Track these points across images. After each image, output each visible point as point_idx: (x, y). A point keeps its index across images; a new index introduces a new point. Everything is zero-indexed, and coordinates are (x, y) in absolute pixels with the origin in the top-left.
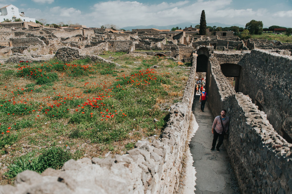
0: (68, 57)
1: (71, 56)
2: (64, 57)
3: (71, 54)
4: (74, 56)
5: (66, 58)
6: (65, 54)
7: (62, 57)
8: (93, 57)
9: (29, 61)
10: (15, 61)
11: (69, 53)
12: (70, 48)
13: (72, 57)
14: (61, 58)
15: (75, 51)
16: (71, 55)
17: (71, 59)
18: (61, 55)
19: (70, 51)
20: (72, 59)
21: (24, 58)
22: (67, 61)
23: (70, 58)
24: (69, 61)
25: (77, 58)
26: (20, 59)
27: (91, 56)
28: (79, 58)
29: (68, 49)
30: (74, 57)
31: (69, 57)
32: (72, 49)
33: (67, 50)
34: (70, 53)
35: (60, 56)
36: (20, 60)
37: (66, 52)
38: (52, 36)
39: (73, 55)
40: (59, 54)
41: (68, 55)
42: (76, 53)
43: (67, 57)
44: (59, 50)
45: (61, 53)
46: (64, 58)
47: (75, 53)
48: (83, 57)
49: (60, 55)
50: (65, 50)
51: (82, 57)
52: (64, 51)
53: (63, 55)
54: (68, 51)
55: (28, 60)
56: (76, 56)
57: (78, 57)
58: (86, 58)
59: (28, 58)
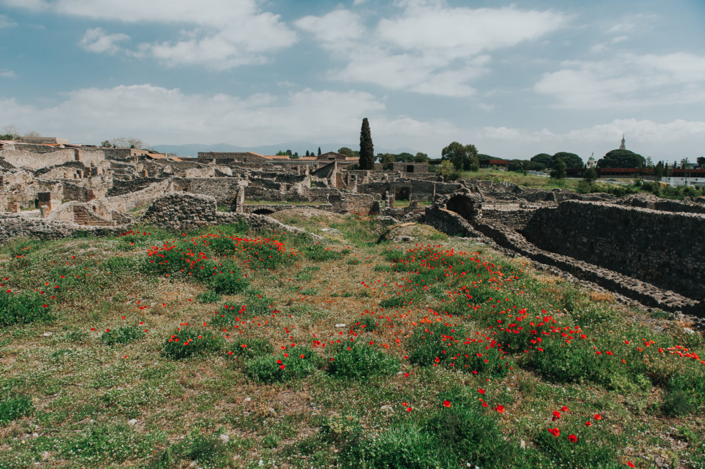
0: (184, 219)
1: (193, 217)
2: (170, 220)
3: (192, 213)
4: (200, 217)
5: (178, 222)
6: (176, 211)
7: (167, 219)
8: (253, 219)
9: (61, 230)
10: (11, 232)
11: (187, 208)
12: (191, 197)
13: (195, 218)
14: (163, 222)
15: (206, 203)
16: (194, 215)
17: (191, 223)
18: (164, 214)
19: (190, 204)
20: (195, 224)
21: (43, 224)
22: (181, 228)
23: (189, 221)
24: (187, 229)
25: (209, 220)
26: (33, 225)
27: (248, 217)
28: (215, 222)
29: (187, 200)
30: (201, 220)
31: (187, 218)
32: (196, 200)
33: (182, 200)
34: (191, 210)
35: (161, 217)
36: (31, 228)
37: (178, 208)
39: (200, 213)
40: (159, 212)
41: (185, 213)
42: (207, 210)
43: (180, 219)
44: (160, 202)
45: (165, 208)
46: (172, 222)
47: (203, 210)
48: (227, 219)
49: (161, 214)
50: (176, 202)
51: (223, 220)
52: (173, 203)
53: (170, 215)
54: (187, 204)
55: (59, 228)
56: (206, 217)
57: (214, 220)
58: (234, 220)
59: (56, 224)
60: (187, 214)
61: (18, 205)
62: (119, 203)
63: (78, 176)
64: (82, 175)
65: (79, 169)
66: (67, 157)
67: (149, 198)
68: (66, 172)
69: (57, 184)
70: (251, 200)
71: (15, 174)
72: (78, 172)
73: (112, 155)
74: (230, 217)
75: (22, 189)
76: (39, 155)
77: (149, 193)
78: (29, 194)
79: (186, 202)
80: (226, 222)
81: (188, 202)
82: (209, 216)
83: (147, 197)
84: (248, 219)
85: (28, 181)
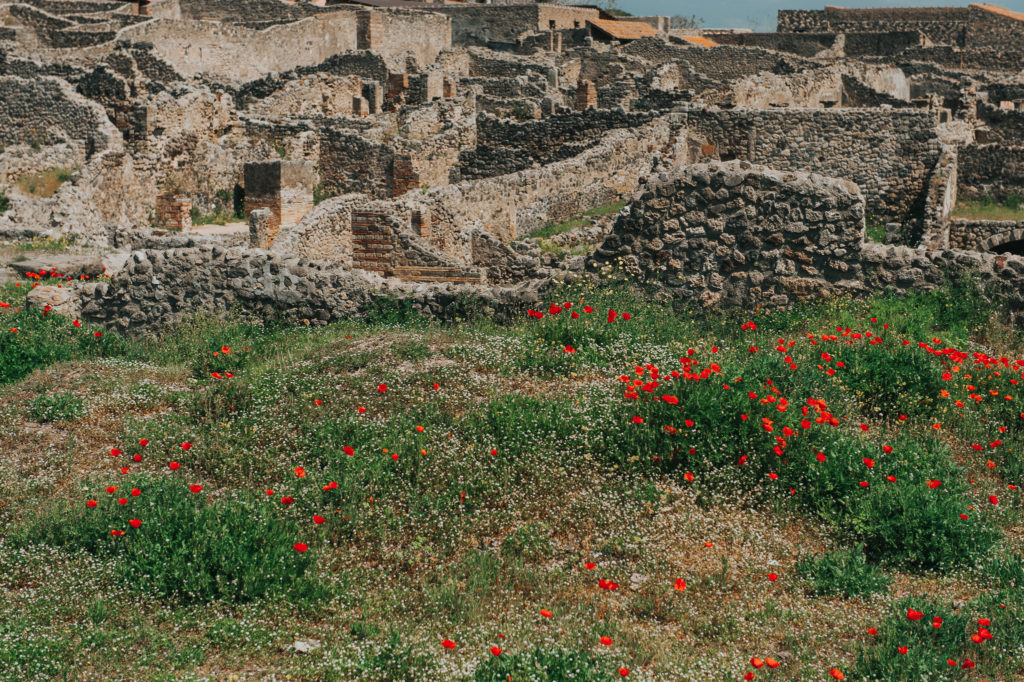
0: (739, 266)
1: (773, 261)
2: (689, 269)
3: (772, 244)
4: (799, 262)
5: (717, 278)
6: (712, 234)
7: (677, 264)
8: (1006, 275)
9: (326, 292)
10: (181, 295)
11: (751, 226)
12: (769, 184)
13: (781, 266)
15: (825, 207)
16: (777, 252)
17: (765, 285)
18: (667, 246)
19: (765, 210)
20: (779, 288)
21: (274, 270)
22: (727, 303)
23: (758, 276)
24: (746, 305)
25: (833, 275)
26: (243, 274)
27: (988, 268)
28: (855, 284)
29: (755, 195)
30: (803, 273)
31: (749, 265)
32: (788, 193)
33: (735, 196)
34: (766, 232)
35: (656, 256)
36: (238, 282)
37: (718, 223)
38: (134, 68)
39: (802, 245)
40: (651, 237)
41: (744, 244)
42: (827, 235)
43: (726, 266)
44: (655, 202)
45: (673, 223)
46: (694, 279)
47: (814, 235)
48: (904, 274)
49: (657, 244)
50: (716, 201)
51: (888, 274)
52: (702, 204)
53: (690, 251)
54: (753, 211)
55: (320, 284)
56: (821, 262)
57: (850, 274)
58: (929, 279)
59: (312, 273)
60: (750, 248)
61: (186, 203)
62: (495, 205)
63: (365, 105)
64: (379, 100)
65: (369, 81)
66: (334, 40)
67: (597, 186)
68: (328, 92)
69: (303, 135)
70: (982, 199)
71: (183, 101)
72: (368, 92)
73: (473, 30)
74: (916, 263)
75: (200, 150)
76: (250, 32)
77: (599, 169)
78: (220, 168)
79: (748, 202)
80: (901, 283)
81: (758, 203)
82: (834, 256)
83: (590, 184)
84: (987, 276)
85: (216, 124)
